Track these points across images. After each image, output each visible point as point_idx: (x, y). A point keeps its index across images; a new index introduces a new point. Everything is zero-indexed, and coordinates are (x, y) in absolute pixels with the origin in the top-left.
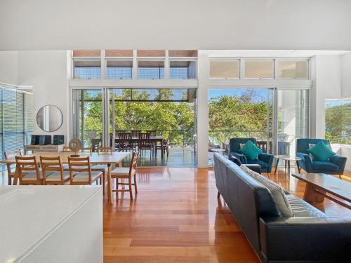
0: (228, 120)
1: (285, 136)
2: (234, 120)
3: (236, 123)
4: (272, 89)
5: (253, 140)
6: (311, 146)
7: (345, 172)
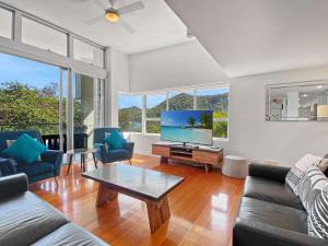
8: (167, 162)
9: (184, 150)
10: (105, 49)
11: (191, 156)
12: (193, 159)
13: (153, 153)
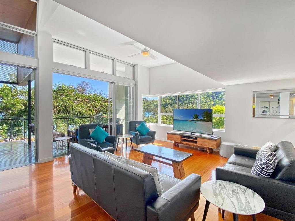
0: (66, 107)
1: (118, 120)
2: (71, 107)
3: (73, 110)
4: (112, 83)
5: (99, 125)
6: (138, 126)
7: (155, 141)
8: (178, 146)
9: (192, 138)
10: (133, 66)
11: (196, 142)
12: (198, 144)
13: (168, 139)
